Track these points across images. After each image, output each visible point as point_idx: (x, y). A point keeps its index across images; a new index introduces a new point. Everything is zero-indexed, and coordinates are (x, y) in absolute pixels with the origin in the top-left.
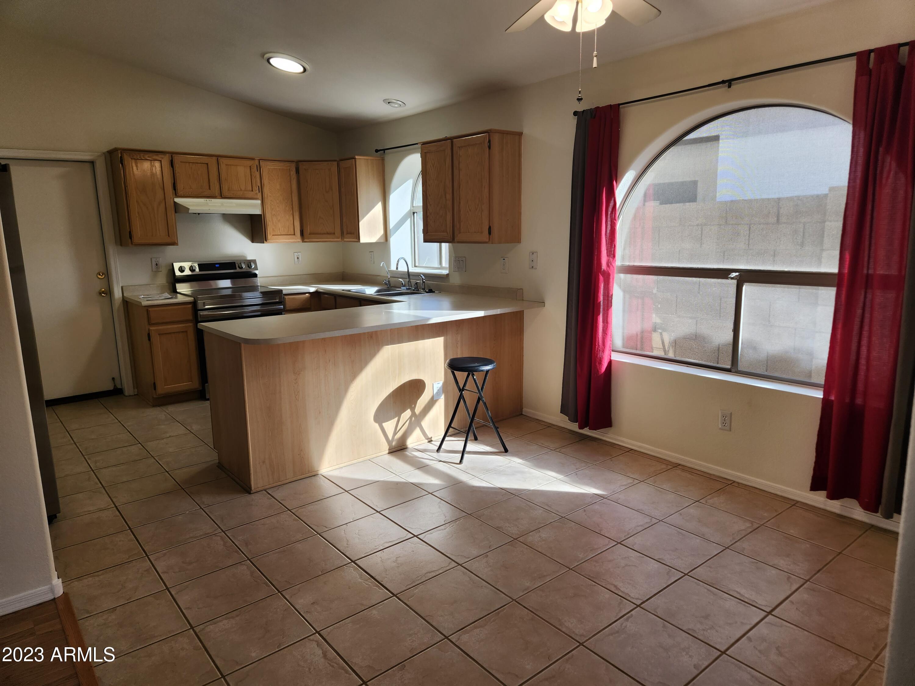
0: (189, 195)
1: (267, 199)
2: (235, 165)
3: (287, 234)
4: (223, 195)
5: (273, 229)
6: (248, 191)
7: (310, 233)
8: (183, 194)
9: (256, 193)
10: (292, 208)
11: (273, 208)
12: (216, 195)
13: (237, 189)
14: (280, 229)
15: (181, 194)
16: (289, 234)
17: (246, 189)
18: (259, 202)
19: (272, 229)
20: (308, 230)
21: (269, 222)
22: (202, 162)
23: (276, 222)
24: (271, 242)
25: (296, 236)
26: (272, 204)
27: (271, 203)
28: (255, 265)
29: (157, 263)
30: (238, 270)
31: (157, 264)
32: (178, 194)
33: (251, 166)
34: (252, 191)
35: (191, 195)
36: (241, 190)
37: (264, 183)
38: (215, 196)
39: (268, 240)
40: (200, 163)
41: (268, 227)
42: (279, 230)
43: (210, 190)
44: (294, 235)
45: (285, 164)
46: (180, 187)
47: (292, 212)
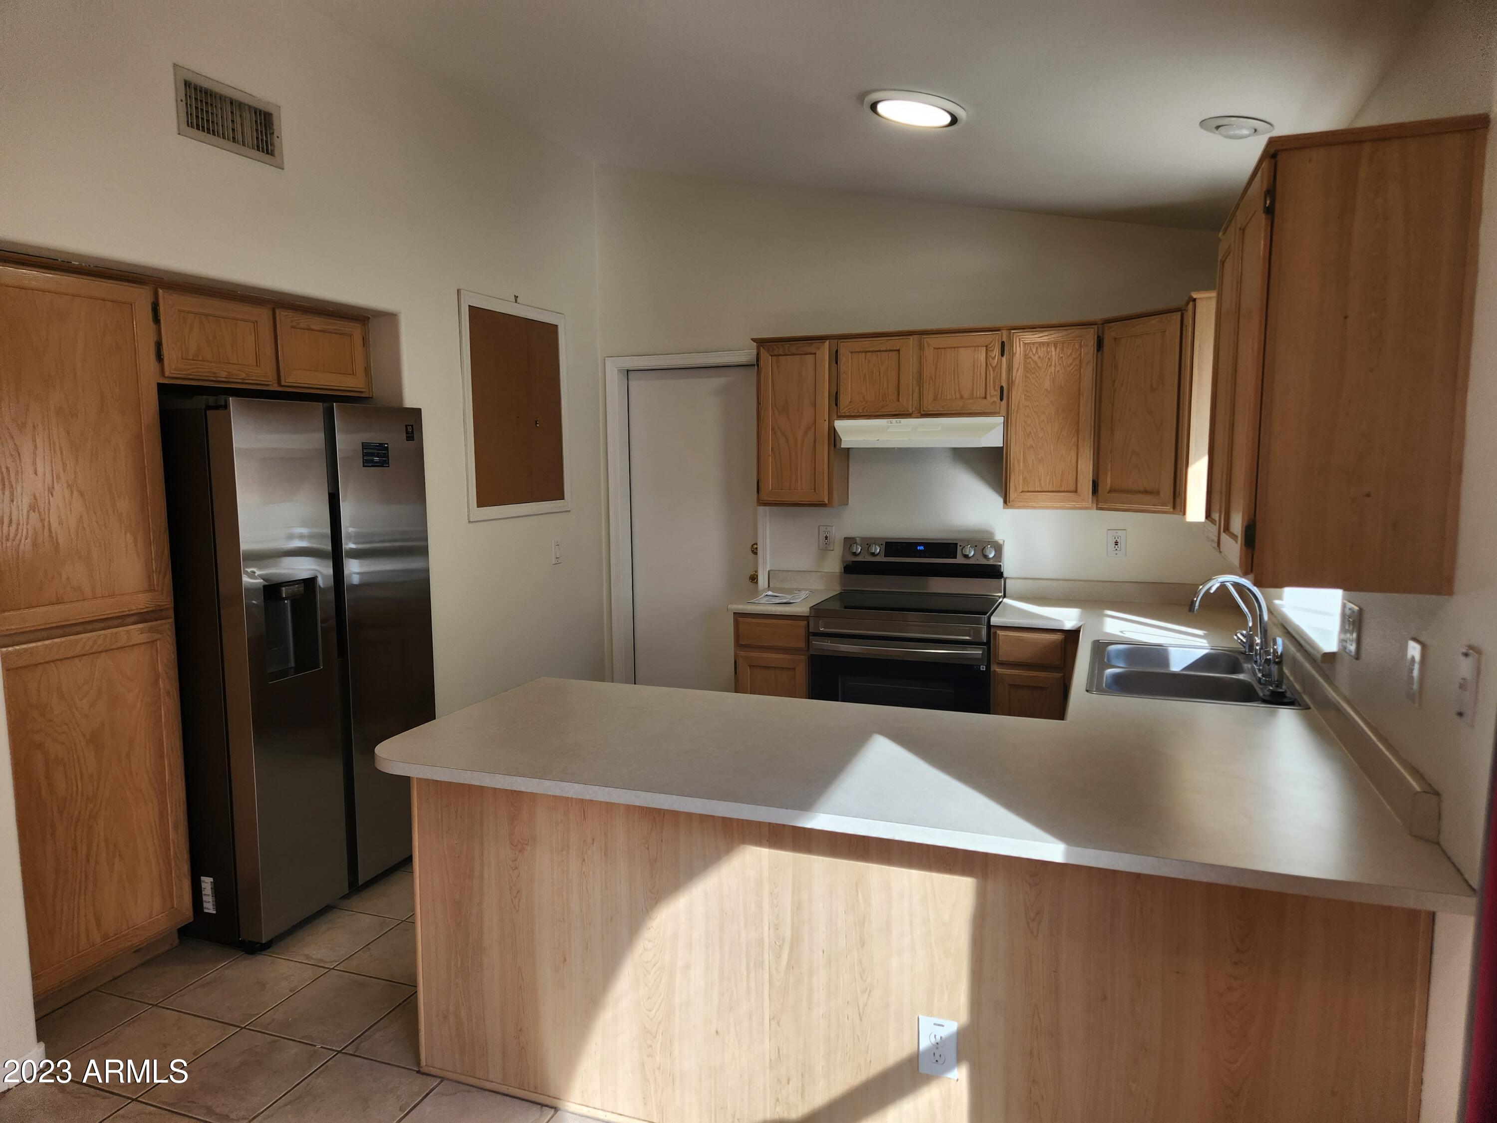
0: (858, 414)
1: (1017, 413)
2: (955, 348)
3: (1057, 490)
4: (923, 411)
5: (1025, 479)
6: (976, 398)
7: (1111, 487)
8: (849, 412)
9: (992, 401)
10: (1078, 431)
11: (1030, 433)
12: (908, 411)
13: (954, 397)
14: (1043, 479)
15: (844, 413)
16: (1063, 489)
17: (973, 394)
18: (1001, 420)
19: (1021, 477)
20: (1107, 481)
21: (1016, 463)
22: (888, 349)
23: (1033, 463)
24: (1019, 507)
25: (1080, 496)
26: (1028, 423)
27: (1025, 422)
28: (996, 551)
29: (828, 535)
30: (960, 560)
31: (826, 538)
32: (840, 412)
33: (989, 346)
34: (985, 398)
35: (861, 414)
36: (962, 397)
37: (1014, 379)
38: (907, 413)
39: (1009, 502)
40: (886, 351)
41: (1012, 474)
42: (1040, 480)
43: (898, 402)
44: (1076, 491)
45: (1070, 331)
46: (844, 400)
47: (1076, 440)
